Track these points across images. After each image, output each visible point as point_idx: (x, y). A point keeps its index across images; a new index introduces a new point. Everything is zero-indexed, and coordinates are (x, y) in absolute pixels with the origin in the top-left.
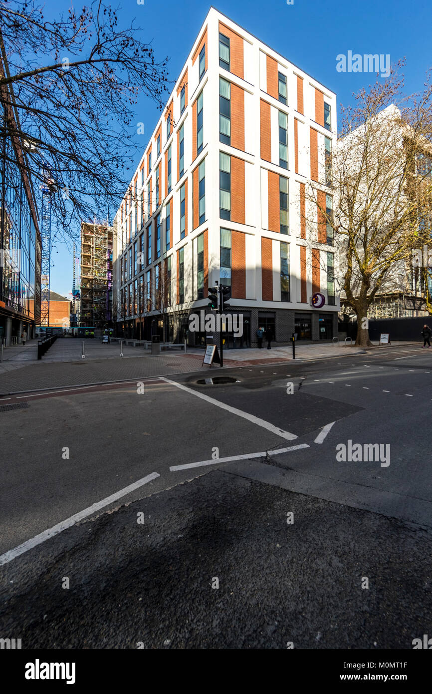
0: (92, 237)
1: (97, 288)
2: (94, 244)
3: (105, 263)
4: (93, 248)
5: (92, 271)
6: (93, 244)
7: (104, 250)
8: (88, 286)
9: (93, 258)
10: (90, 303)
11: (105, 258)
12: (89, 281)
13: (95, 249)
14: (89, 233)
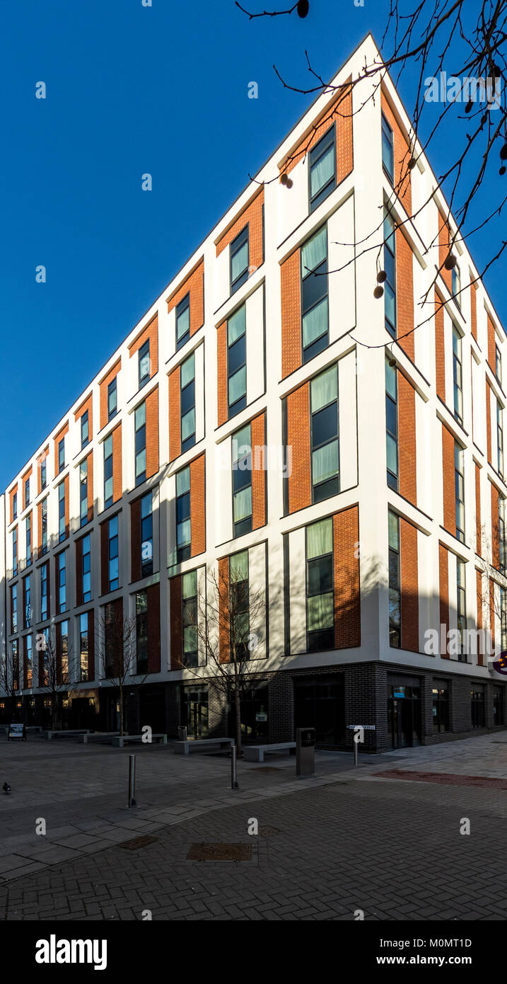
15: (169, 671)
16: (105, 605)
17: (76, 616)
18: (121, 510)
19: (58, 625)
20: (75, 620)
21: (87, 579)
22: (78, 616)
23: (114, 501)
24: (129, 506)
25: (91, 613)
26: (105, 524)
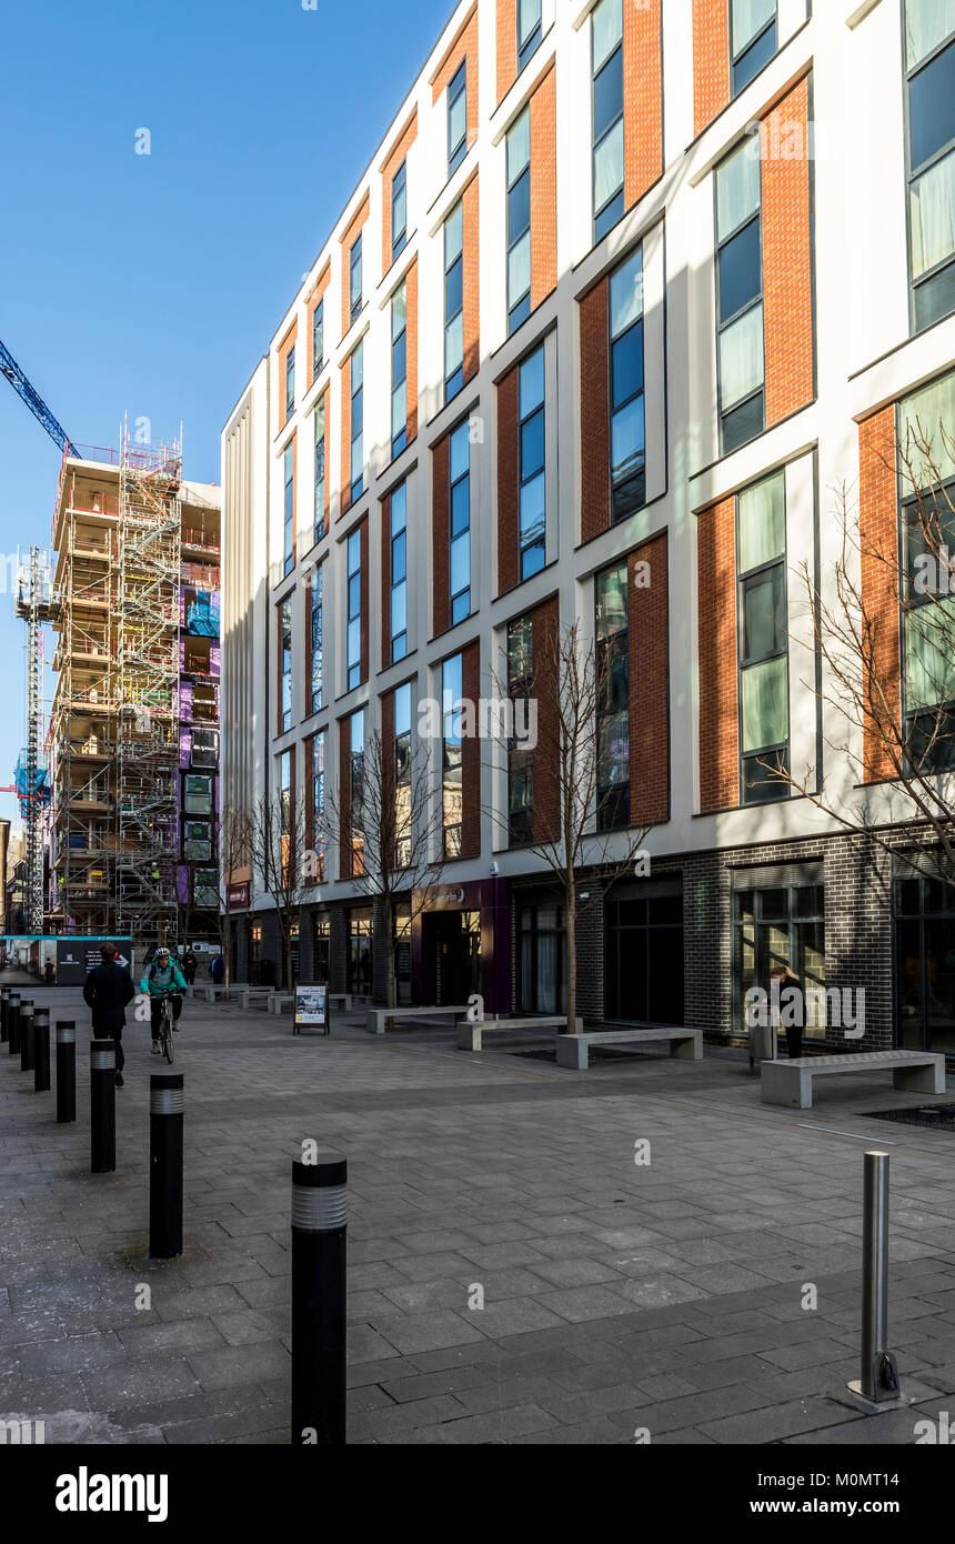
0: (113, 526)
1: (133, 758)
2: (122, 556)
3: (167, 643)
4: (116, 573)
5: (113, 680)
6: (115, 553)
7: (164, 584)
8: (91, 749)
9: (116, 621)
10: (99, 825)
11: (167, 622)
12: (95, 728)
13: (127, 580)
14: (96, 508)
15: (695, 817)
16: (509, 624)
17: (433, 666)
18: (553, 325)
19: (387, 697)
20: (428, 678)
21: (460, 551)
22: (437, 665)
23: (534, 303)
24: (576, 307)
25: (471, 650)
26: (507, 381)
